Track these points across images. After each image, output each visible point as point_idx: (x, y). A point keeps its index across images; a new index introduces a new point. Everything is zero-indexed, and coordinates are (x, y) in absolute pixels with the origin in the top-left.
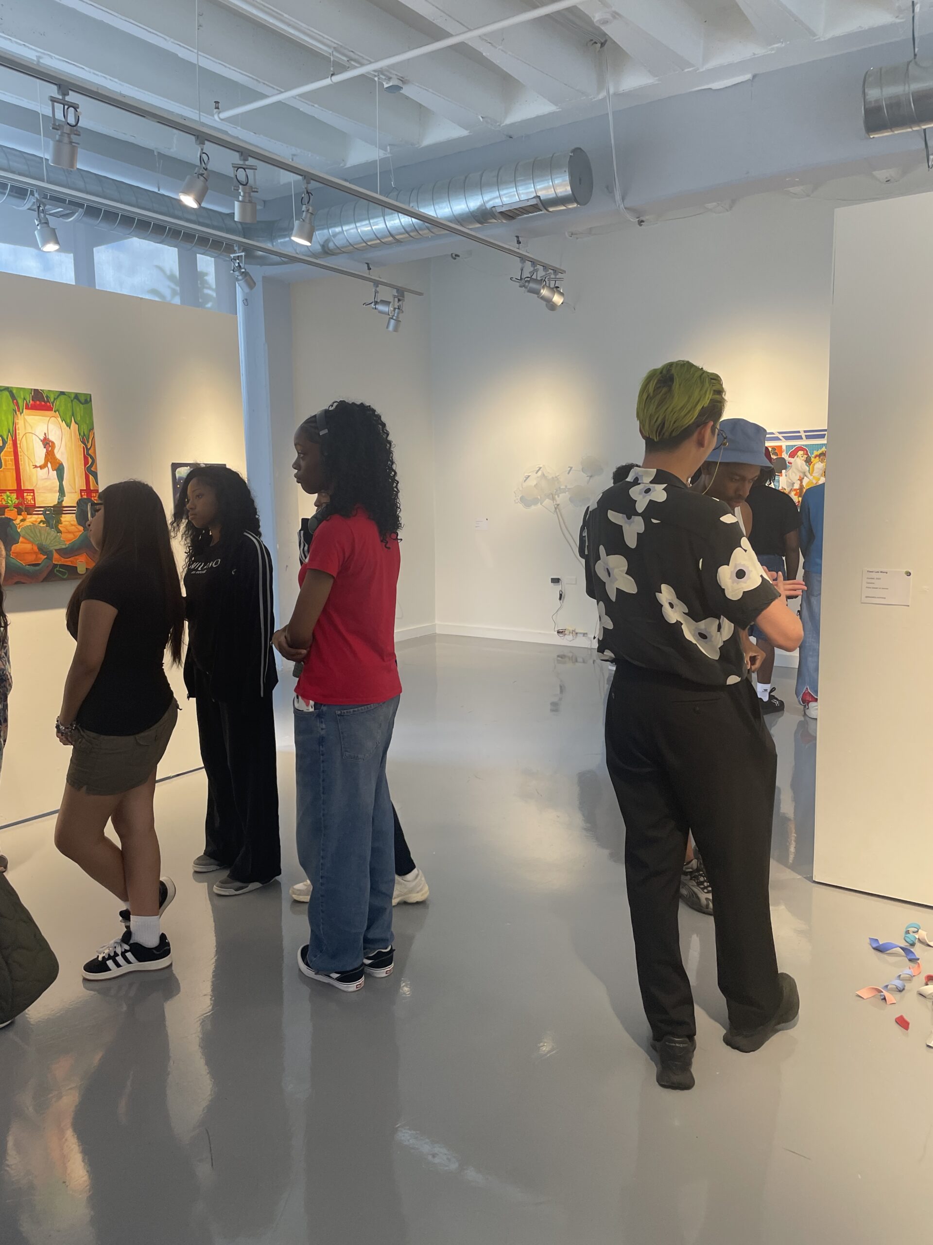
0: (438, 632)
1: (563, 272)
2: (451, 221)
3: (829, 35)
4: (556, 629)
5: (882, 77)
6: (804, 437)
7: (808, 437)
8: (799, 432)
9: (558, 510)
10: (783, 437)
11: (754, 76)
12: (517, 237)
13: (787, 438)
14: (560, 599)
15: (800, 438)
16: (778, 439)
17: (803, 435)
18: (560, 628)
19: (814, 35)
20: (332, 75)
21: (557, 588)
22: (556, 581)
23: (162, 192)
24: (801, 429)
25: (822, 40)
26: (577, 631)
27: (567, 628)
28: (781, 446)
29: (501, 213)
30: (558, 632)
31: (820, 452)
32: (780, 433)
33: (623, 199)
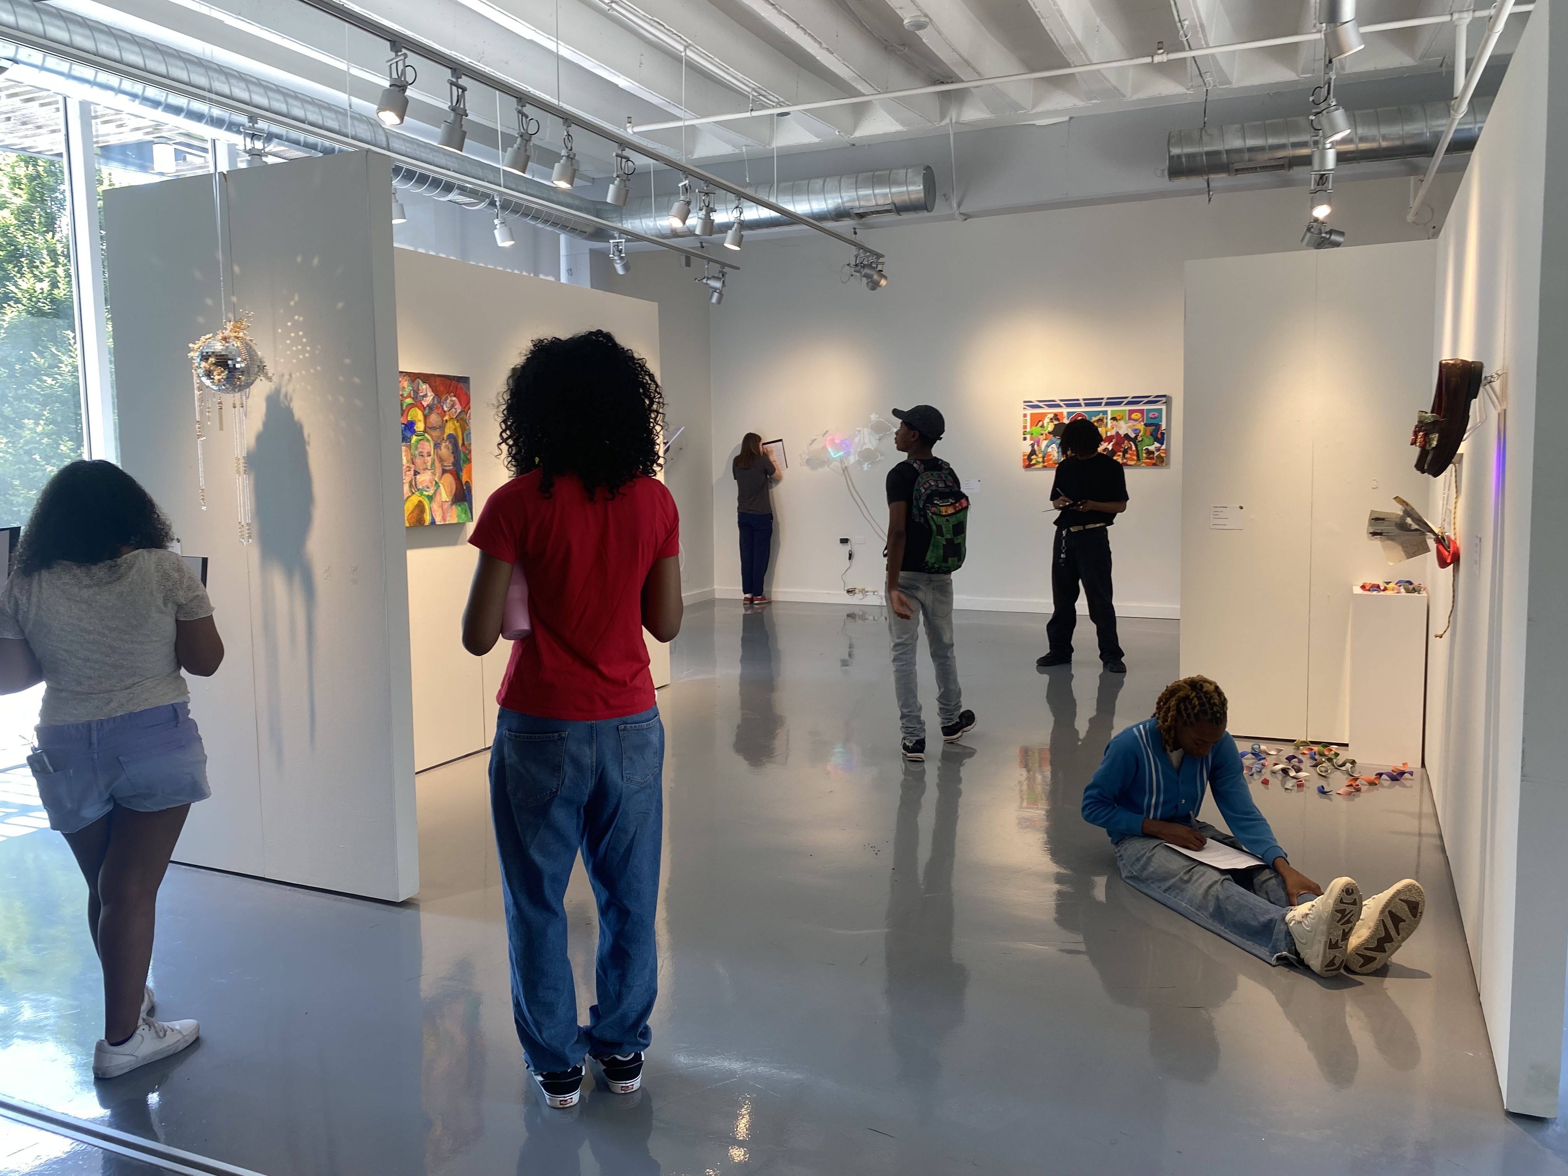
0: (717, 596)
1: (883, 256)
2: (809, 217)
3: (1135, 98)
4: (846, 589)
5: (1183, 138)
6: (1083, 404)
7: (1087, 405)
8: (1078, 400)
9: (846, 472)
10: (1065, 404)
11: (1071, 118)
12: (854, 229)
13: (1068, 406)
14: (850, 558)
15: (1079, 405)
16: (1059, 406)
17: (1082, 402)
18: (849, 587)
19: (1124, 96)
20: (752, 110)
21: (846, 548)
22: (844, 541)
23: (536, 179)
24: (1080, 398)
25: (1129, 100)
26: (866, 590)
27: (857, 587)
28: (1062, 413)
29: (856, 214)
30: (848, 592)
31: (1098, 418)
32: (1062, 401)
33: (959, 205)
